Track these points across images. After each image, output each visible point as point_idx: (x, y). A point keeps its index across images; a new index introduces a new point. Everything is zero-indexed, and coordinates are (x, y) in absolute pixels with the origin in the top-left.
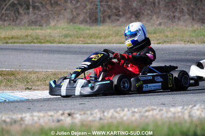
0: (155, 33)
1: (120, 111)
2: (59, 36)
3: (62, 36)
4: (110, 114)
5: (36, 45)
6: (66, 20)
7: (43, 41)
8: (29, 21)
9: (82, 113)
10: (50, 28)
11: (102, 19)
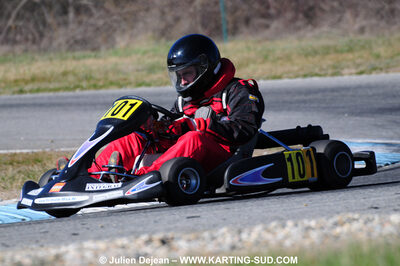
0: (350, 50)
1: (276, 227)
2: (138, 70)
3: (142, 70)
4: (254, 236)
5: (86, 92)
6: (150, 34)
7: (101, 84)
8: (67, 42)
9: (192, 236)
10: (116, 53)
11: (231, 26)
